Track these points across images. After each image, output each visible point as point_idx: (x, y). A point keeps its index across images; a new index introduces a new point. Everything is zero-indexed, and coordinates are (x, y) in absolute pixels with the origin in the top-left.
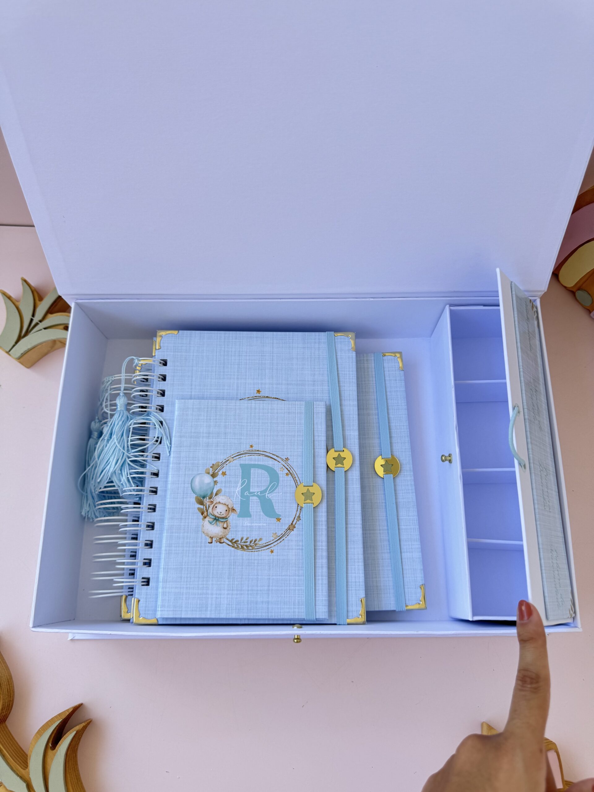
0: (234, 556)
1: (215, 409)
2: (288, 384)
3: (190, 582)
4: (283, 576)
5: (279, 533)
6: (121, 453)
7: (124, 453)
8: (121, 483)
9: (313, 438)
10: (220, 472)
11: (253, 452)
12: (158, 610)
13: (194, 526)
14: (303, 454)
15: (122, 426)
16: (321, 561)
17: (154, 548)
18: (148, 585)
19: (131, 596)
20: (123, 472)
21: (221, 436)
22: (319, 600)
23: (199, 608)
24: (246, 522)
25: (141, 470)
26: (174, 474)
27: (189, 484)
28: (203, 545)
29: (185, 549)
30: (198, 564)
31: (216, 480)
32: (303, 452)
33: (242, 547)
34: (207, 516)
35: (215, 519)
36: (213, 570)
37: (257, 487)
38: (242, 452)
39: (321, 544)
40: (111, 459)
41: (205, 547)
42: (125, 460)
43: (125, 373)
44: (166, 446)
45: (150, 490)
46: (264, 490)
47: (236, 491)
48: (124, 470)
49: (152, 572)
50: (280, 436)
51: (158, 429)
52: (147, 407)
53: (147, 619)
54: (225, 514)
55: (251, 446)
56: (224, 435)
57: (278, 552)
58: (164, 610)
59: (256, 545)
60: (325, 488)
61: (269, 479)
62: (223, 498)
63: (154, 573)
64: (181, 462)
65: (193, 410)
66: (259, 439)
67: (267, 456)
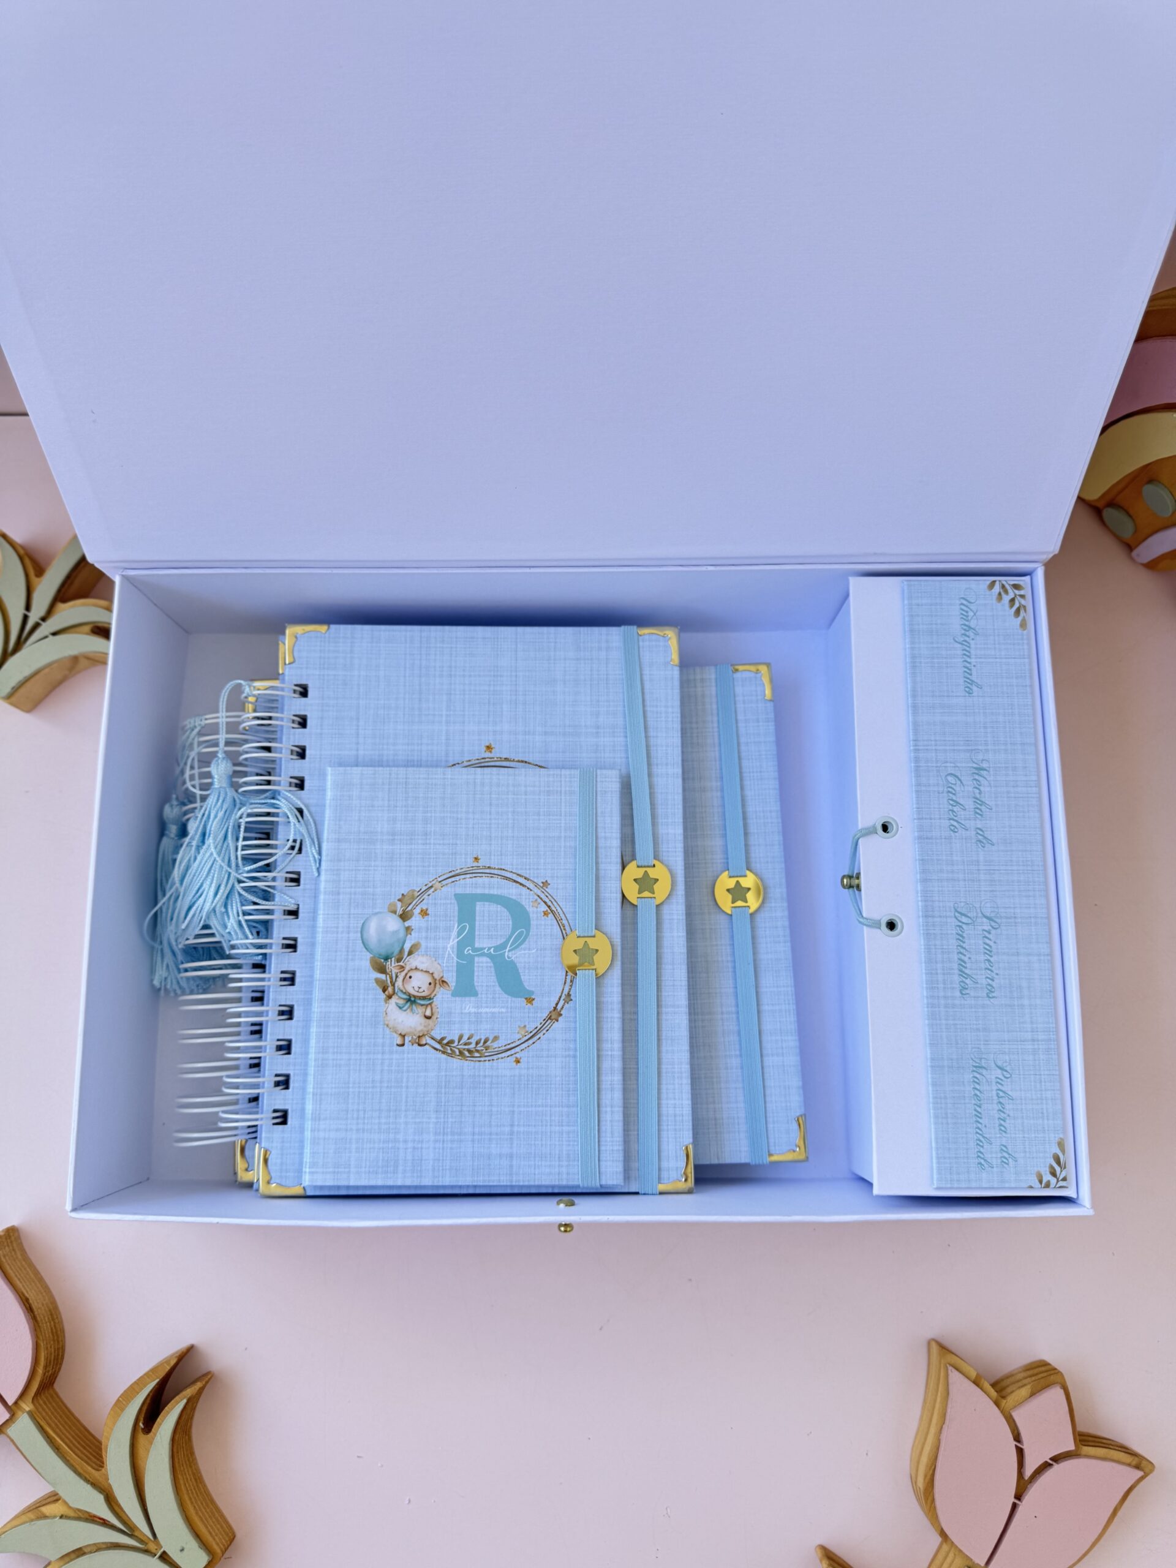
0: (446, 1069)
1: (404, 786)
2: (546, 733)
3: (364, 1118)
4: (539, 1106)
5: (531, 1027)
6: (223, 872)
7: (230, 874)
8: (227, 931)
9: (596, 843)
10: (417, 911)
12: (305, 1172)
13: (369, 1014)
14: (575, 873)
15: (225, 820)
16: (610, 1078)
17: (295, 1053)
18: (284, 1122)
19: (254, 1141)
20: (230, 910)
21: (418, 839)
22: (606, 1150)
23: (382, 1168)
24: (469, 1006)
25: (265, 905)
26: (328, 914)
27: (357, 932)
28: (387, 1049)
29: (353, 1057)
30: (378, 1085)
32: (575, 869)
33: (461, 1053)
34: (394, 994)
35: (409, 1000)
36: (407, 1097)
38: (457, 872)
39: (610, 1046)
40: (204, 885)
41: (391, 1052)
42: (233, 886)
43: (227, 711)
44: (311, 859)
45: (283, 944)
46: (501, 944)
47: (449, 946)
48: (232, 906)
49: (292, 1100)
50: (531, 839)
51: (295, 825)
52: (272, 783)
53: (285, 1186)
54: (428, 989)
55: (476, 859)
56: (424, 837)
57: (528, 1062)
58: (317, 1172)
60: (617, 940)
63: (295, 1102)
64: (342, 890)
65: (361, 788)
66: (490, 844)
67: (506, 878)
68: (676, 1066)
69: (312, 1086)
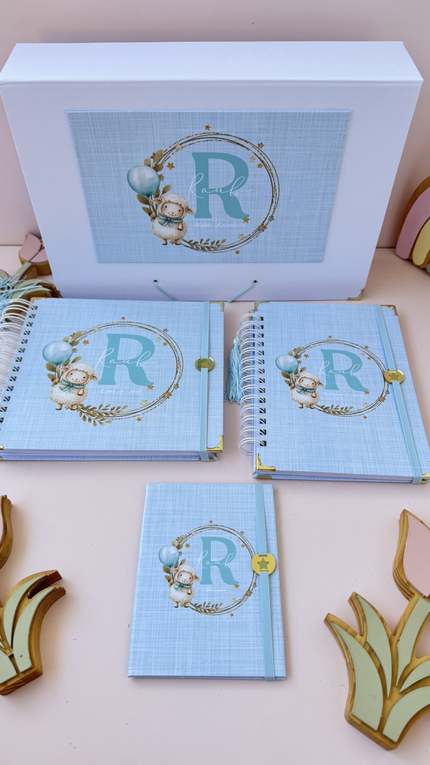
0: (198, 619)
3: (159, 642)
4: (243, 637)
5: (238, 599)
10: (185, 544)
11: (212, 527)
13: (162, 592)
14: (256, 528)
16: (276, 623)
21: (185, 513)
22: (277, 659)
23: (167, 666)
24: (208, 589)
26: (144, 546)
27: (157, 554)
28: (170, 609)
29: (154, 612)
30: (166, 626)
31: (181, 551)
32: (256, 526)
34: (173, 583)
35: (180, 586)
36: (179, 632)
37: (217, 558)
38: (202, 527)
39: (276, 608)
41: (172, 610)
46: (223, 560)
47: (199, 561)
50: (235, 513)
55: (211, 522)
56: (187, 512)
57: (237, 615)
59: (217, 609)
60: (277, 558)
61: (227, 550)
62: (187, 567)
64: (151, 536)
65: (160, 492)
66: (217, 515)
67: (225, 530)
69: (134, 626)
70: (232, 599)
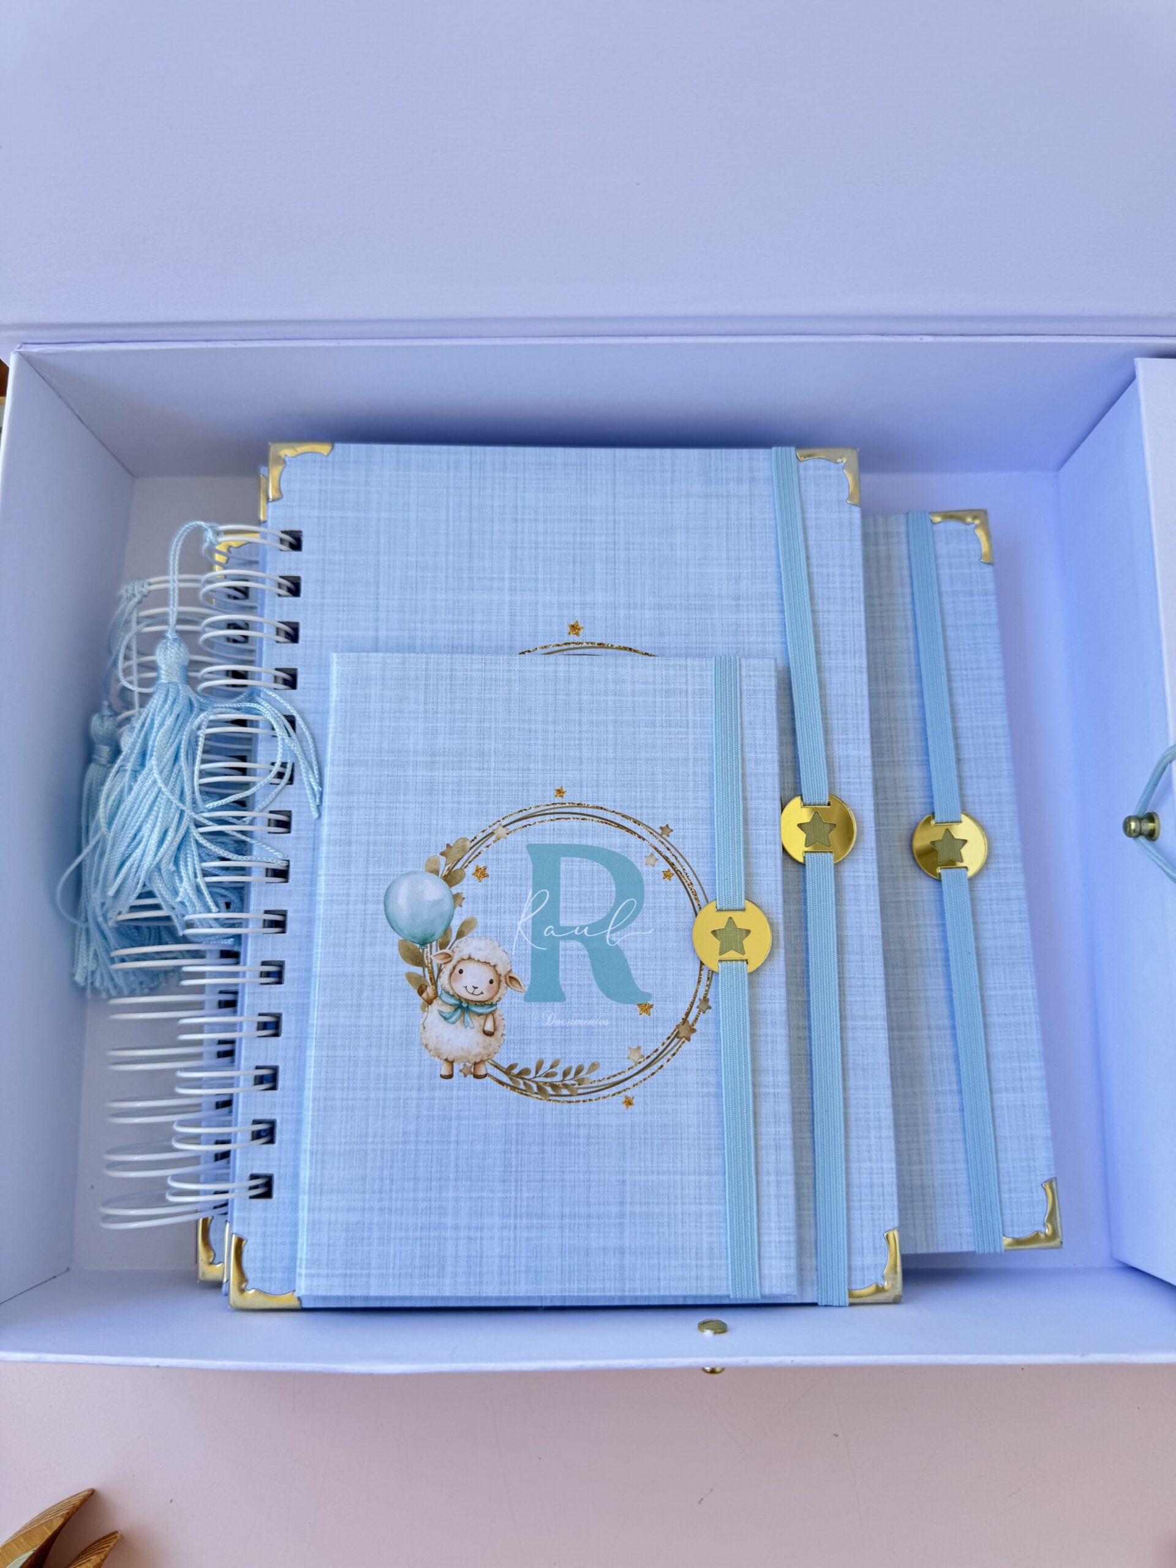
0: (518, 1114)
1: (448, 682)
3: (391, 1191)
4: (663, 1173)
5: (648, 1049)
6: (173, 810)
7: (182, 812)
8: (179, 899)
9: (743, 768)
10: (471, 869)
11: (563, 810)
12: (300, 1275)
13: (398, 1029)
14: (712, 814)
15: (175, 732)
17: (283, 1089)
18: (268, 1194)
19: (222, 1221)
20: (182, 868)
21: (470, 761)
22: (770, 1242)
23: (421, 1268)
24: (551, 1016)
25: (238, 861)
26: (333, 875)
27: (378, 902)
28: (425, 1083)
29: (373, 1094)
30: (412, 1139)
31: (460, 891)
32: (712, 808)
33: (541, 1090)
34: (435, 998)
35: (459, 1007)
36: (457, 1158)
37: (580, 913)
38: (531, 811)
39: (771, 1079)
40: (144, 829)
41: (432, 1088)
42: (188, 832)
43: (181, 571)
44: (308, 791)
45: (265, 921)
46: (600, 921)
47: (519, 923)
48: (186, 862)
49: (280, 1160)
50: (642, 762)
51: (283, 739)
52: (249, 675)
53: (269, 1296)
54: (489, 990)
55: (560, 792)
56: (479, 759)
57: (645, 1104)
58: (318, 1278)
59: (580, 1082)
60: (779, 917)
61: (614, 889)
62: (482, 944)
63: (283, 1163)
64: (354, 838)
65: (383, 684)
66: (581, 770)
67: (607, 821)
68: (871, 1111)
69: (309, 1141)
70: (630, 1048)
